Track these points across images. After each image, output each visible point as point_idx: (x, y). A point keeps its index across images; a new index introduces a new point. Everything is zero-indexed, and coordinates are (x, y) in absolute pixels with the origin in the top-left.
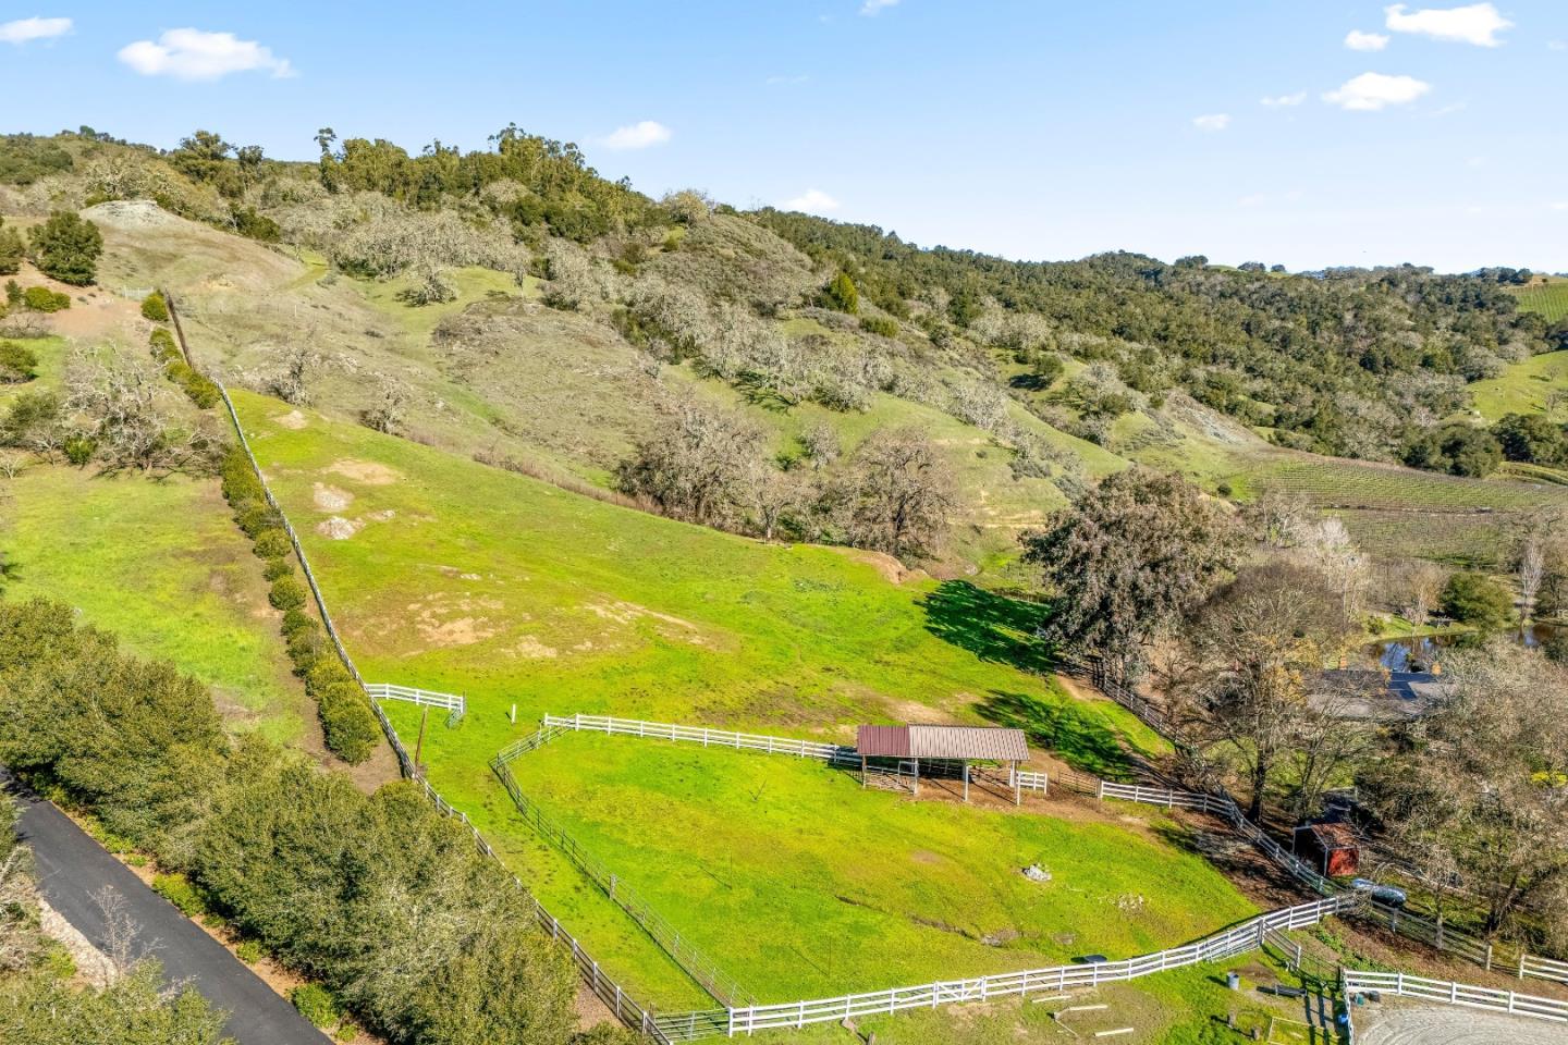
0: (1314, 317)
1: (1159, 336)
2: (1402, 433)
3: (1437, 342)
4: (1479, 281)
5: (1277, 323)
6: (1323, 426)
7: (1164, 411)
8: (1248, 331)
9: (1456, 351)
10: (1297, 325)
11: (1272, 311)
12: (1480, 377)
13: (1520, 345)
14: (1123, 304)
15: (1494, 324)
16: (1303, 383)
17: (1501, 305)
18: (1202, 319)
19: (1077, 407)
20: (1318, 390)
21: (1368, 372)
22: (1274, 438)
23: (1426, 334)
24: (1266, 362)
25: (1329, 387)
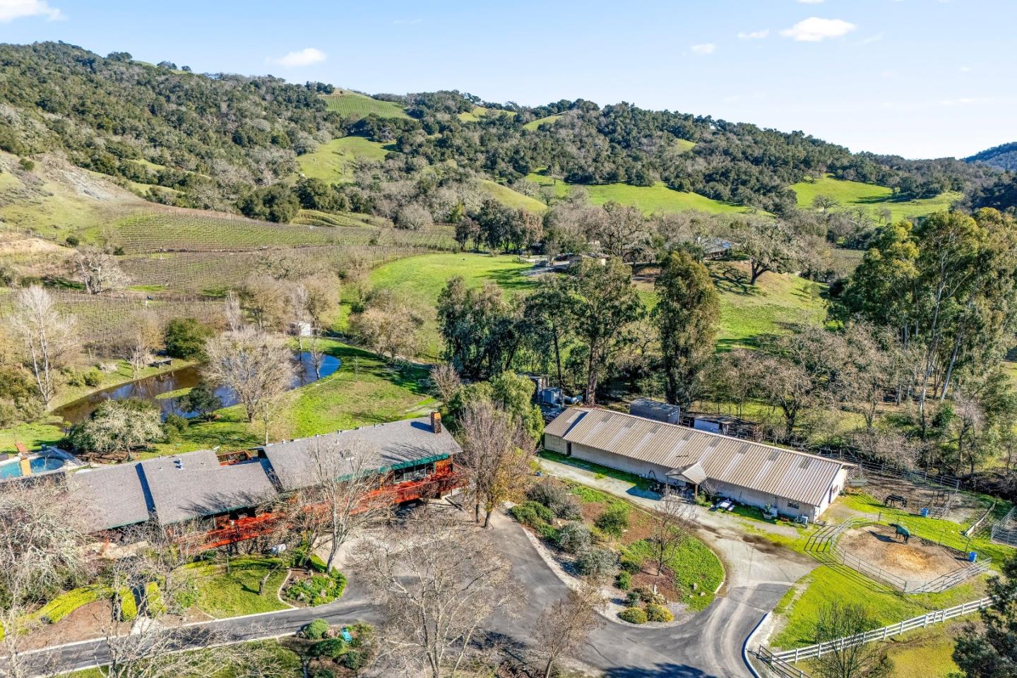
0: (202, 104)
1: (78, 110)
2: (238, 190)
3: (280, 127)
4: (305, 89)
5: (174, 107)
8: (153, 112)
9: (291, 134)
10: (188, 109)
12: (305, 152)
13: (326, 132)
15: (315, 118)
17: (318, 106)
18: (114, 99)
20: (201, 158)
21: (239, 147)
23: (273, 121)
24: (163, 135)
25: (210, 155)
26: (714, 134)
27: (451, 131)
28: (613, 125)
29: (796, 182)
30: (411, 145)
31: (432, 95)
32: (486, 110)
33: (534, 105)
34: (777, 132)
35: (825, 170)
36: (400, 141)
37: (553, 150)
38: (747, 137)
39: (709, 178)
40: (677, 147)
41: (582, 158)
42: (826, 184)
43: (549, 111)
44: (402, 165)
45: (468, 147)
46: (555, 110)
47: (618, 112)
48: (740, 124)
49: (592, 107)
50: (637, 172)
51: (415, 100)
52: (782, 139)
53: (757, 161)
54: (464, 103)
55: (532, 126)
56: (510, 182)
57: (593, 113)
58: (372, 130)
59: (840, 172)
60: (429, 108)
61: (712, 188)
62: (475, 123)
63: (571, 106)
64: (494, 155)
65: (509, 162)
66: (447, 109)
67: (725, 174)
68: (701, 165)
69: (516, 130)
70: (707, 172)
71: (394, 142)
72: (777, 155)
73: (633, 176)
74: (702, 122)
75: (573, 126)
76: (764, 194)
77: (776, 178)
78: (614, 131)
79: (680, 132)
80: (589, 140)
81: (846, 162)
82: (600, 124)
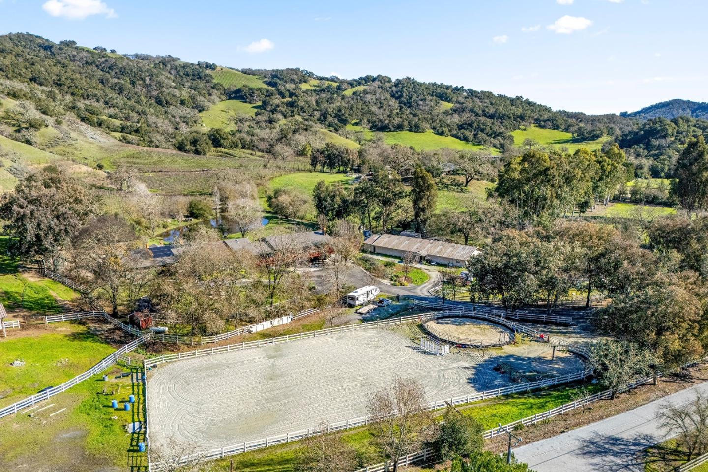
0: (132, 78)
1: (57, 84)
2: (175, 136)
3: (185, 93)
4: (198, 67)
5: (116, 80)
6: (143, 132)
7: (64, 126)
8: (103, 83)
9: (193, 98)
10: (125, 82)
11: (113, 73)
12: (203, 110)
13: (216, 97)
14: (33, 65)
15: (206, 86)
16: (132, 111)
17: (207, 78)
18: (78, 76)
19: (14, 125)
20: (139, 114)
21: (160, 106)
22: (122, 138)
23: (181, 90)
24: (113, 99)
25: (144, 113)
26: (466, 98)
27: (297, 96)
28: (401, 92)
29: (515, 130)
30: (272, 105)
31: (282, 71)
32: (318, 81)
33: (349, 78)
34: (505, 97)
35: (533, 122)
36: (264, 103)
37: (362, 109)
38: (486, 101)
39: (460, 127)
40: (441, 107)
41: (380, 114)
42: (533, 131)
43: (359, 82)
44: (267, 119)
45: (308, 107)
46: (363, 81)
47: (404, 84)
48: (482, 92)
49: (387, 80)
50: (416, 124)
51: (271, 75)
52: (509, 102)
53: (491, 117)
54: (305, 76)
55: (348, 93)
56: (336, 130)
57: (388, 84)
58: (245, 95)
59: (542, 123)
60: (281, 79)
61: (462, 134)
62: (311, 90)
63: (374, 80)
64: (325, 112)
65: (335, 117)
66: (292, 81)
67: (471, 125)
68: (456, 119)
69: (338, 96)
70: (460, 123)
71: (260, 103)
72: (504, 112)
73: (413, 127)
74: (458, 90)
75: (375, 93)
76: (494, 138)
77: (502, 127)
78: (401, 96)
79: (443, 97)
80: (385, 102)
81: (546, 117)
82: (392, 91)
